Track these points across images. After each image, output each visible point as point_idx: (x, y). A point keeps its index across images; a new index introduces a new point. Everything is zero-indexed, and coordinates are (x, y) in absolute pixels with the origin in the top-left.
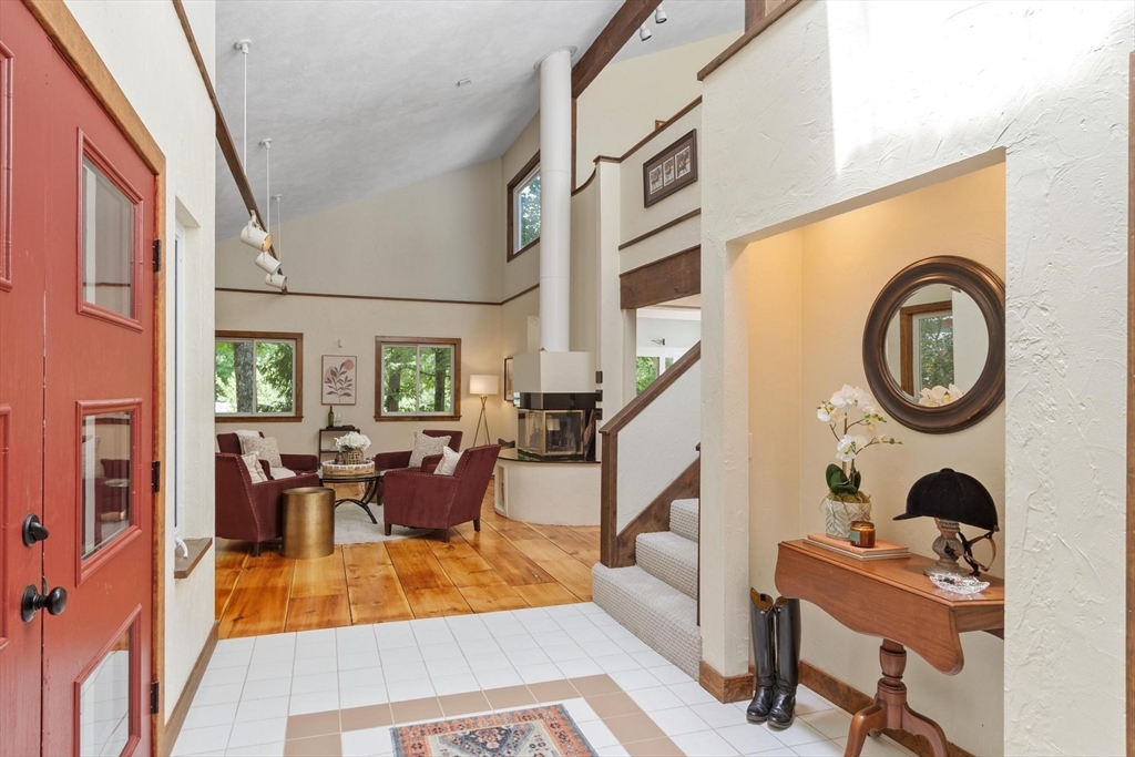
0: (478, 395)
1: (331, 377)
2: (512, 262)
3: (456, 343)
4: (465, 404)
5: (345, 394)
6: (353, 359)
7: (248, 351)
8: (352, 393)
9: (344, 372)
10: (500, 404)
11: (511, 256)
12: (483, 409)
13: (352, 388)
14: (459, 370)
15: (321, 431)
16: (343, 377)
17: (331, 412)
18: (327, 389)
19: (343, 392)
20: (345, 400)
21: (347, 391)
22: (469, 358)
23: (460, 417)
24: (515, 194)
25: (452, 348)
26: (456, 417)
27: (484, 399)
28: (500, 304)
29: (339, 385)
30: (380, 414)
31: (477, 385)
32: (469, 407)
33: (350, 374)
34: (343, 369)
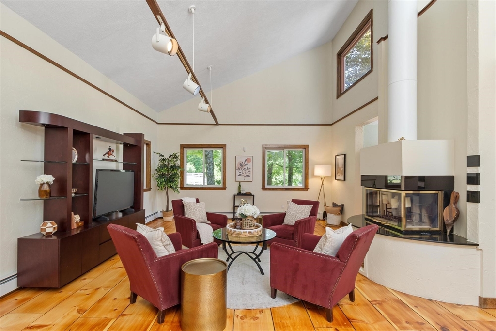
0: (319, 176)
1: (240, 167)
2: (340, 98)
3: (305, 148)
4: (311, 182)
5: (247, 176)
6: (251, 158)
7: (210, 157)
8: (251, 175)
9: (246, 164)
10: (331, 182)
11: (339, 95)
12: (322, 185)
13: (251, 172)
14: (308, 162)
15: (234, 195)
16: (246, 167)
17: (240, 185)
18: (238, 173)
19: (246, 175)
20: (247, 179)
21: (248, 174)
22: (312, 156)
23: (308, 189)
24: (341, 58)
25: (304, 150)
26: (306, 188)
27: (323, 179)
28: (331, 125)
29: (244, 171)
30: (265, 186)
31: (320, 171)
32: (313, 183)
33: (250, 165)
34: (246, 163)
